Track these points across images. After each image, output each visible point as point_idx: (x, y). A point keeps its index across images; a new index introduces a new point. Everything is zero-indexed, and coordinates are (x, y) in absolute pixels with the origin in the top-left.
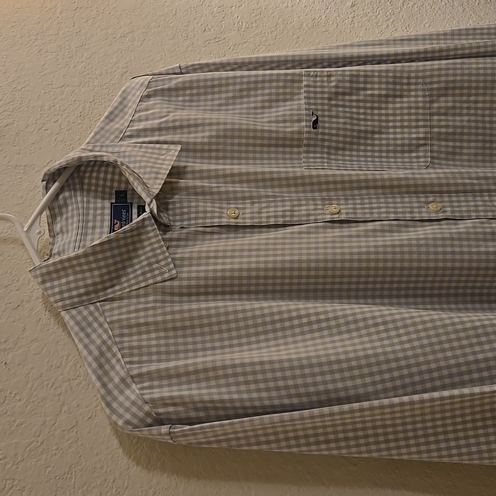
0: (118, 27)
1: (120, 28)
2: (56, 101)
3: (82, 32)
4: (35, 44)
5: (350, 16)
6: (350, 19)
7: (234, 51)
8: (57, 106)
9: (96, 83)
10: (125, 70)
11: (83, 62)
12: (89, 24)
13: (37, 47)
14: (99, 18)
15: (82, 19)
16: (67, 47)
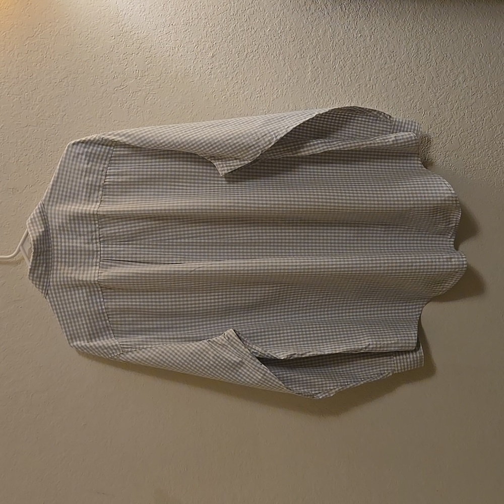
0: (57, 72)
1: (59, 73)
2: (24, 138)
3: (34, 76)
4: (4, 87)
5: (210, 67)
6: (210, 70)
7: (133, 98)
8: (26, 142)
9: (47, 125)
10: (64, 113)
11: (37, 105)
12: (38, 68)
13: (6, 90)
14: (44, 62)
15: (33, 63)
16: (26, 91)
